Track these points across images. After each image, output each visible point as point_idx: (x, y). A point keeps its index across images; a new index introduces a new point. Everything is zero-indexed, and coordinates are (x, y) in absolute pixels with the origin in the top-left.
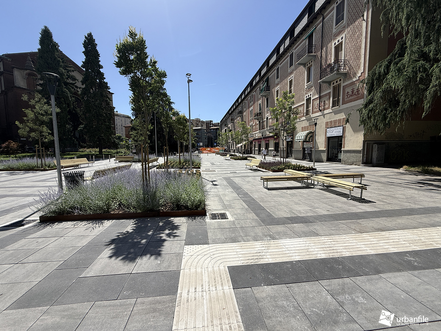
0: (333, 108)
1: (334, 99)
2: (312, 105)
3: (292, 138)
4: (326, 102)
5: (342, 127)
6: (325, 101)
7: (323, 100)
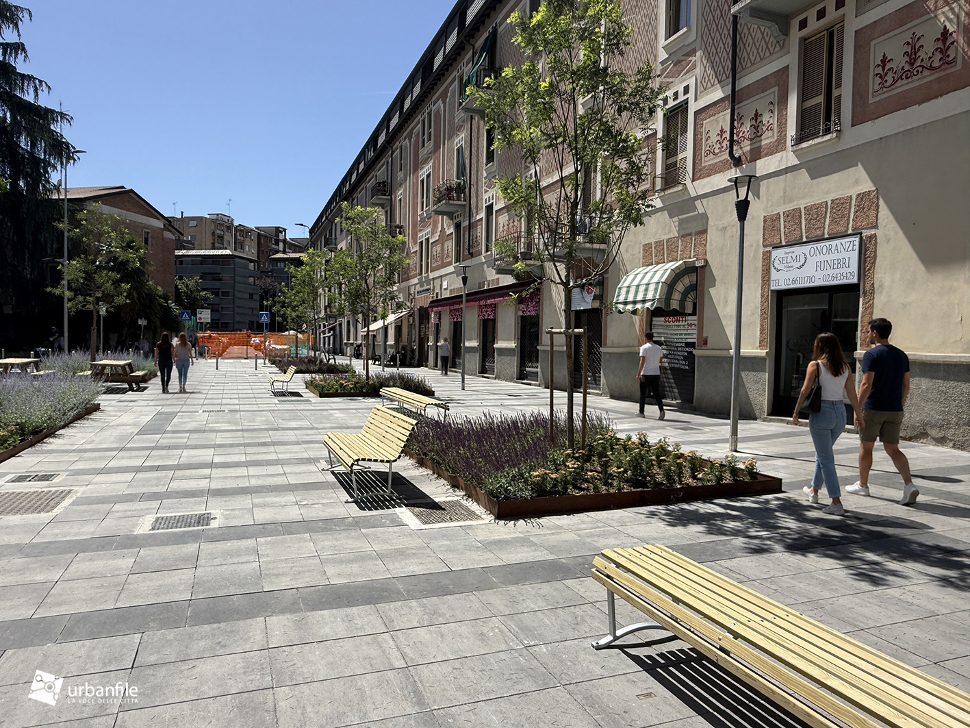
0: (804, 145)
1: (810, 103)
2: (695, 135)
3: (600, 297)
4: (766, 118)
5: (856, 240)
6: (757, 116)
7: (747, 108)
